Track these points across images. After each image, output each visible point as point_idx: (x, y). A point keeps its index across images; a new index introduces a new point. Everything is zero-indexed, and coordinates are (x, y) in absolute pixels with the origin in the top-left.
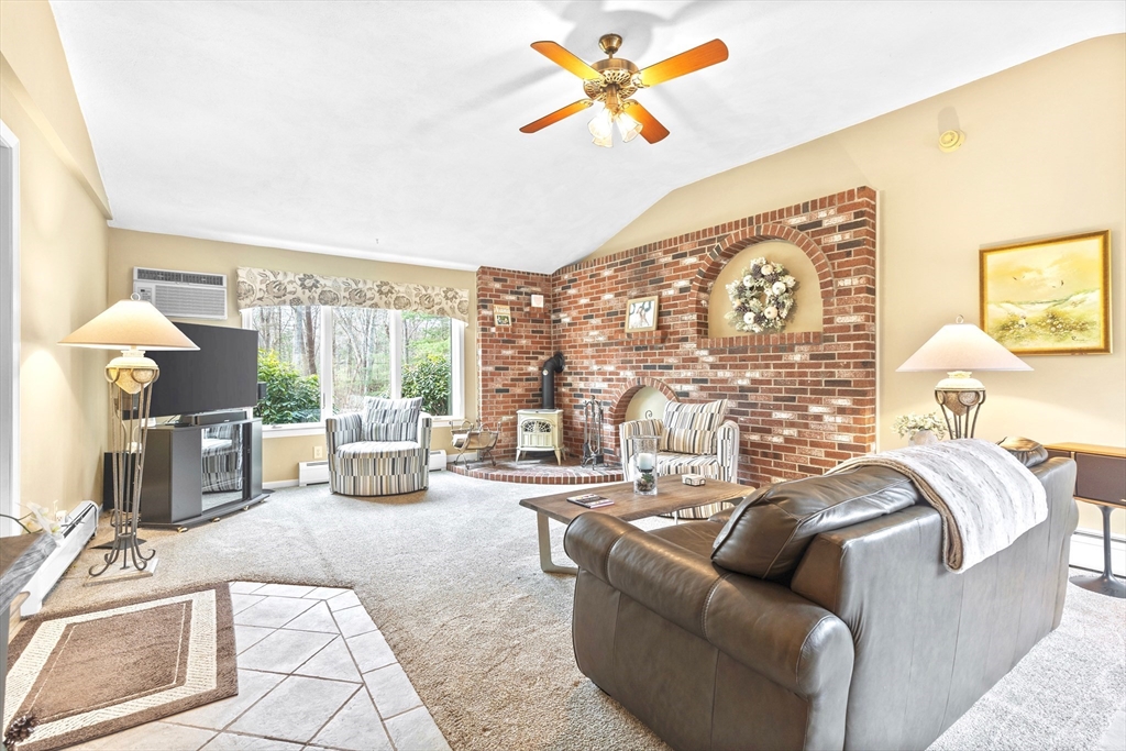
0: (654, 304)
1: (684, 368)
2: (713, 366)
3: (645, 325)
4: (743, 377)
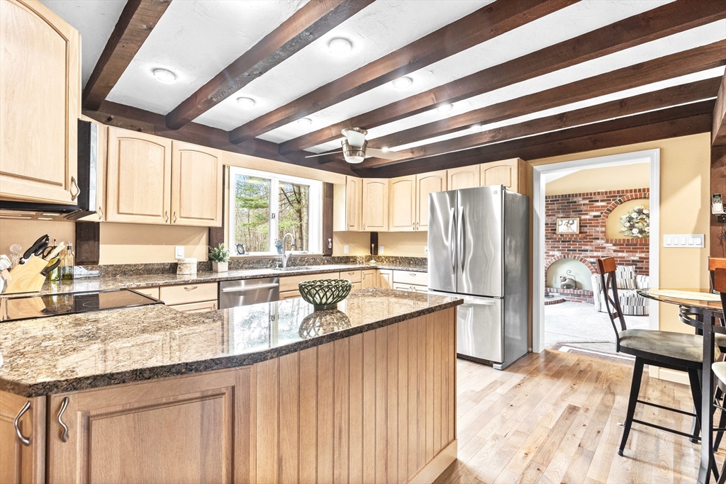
0: (577, 221)
1: (596, 251)
2: (615, 251)
3: (570, 231)
4: (634, 256)
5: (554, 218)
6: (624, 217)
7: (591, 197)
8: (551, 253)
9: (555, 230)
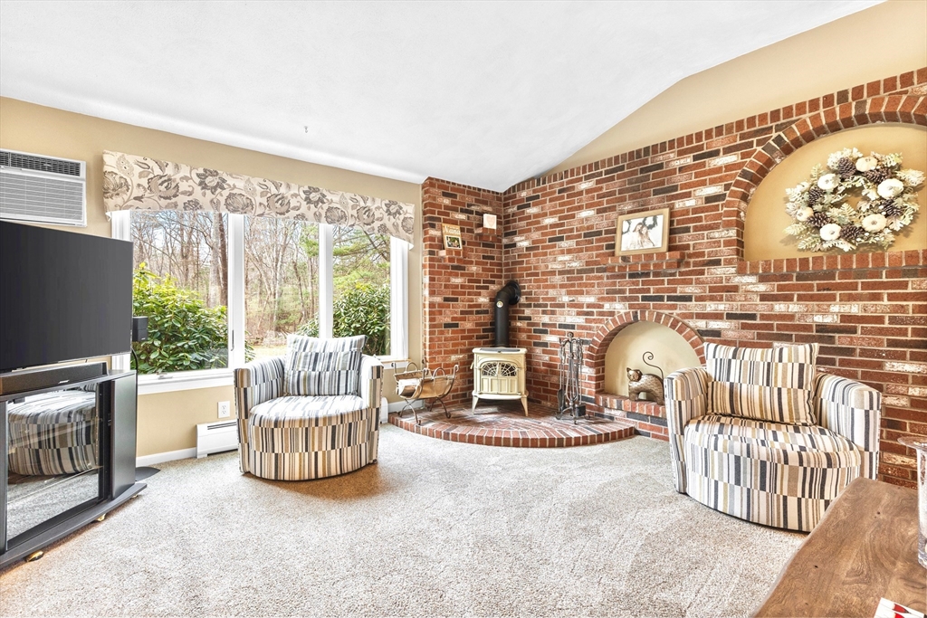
0: (662, 220)
1: (712, 299)
2: (764, 297)
3: (648, 246)
4: (825, 313)
5: (613, 215)
6: (796, 191)
7: (696, 146)
8: (607, 307)
9: (613, 246)
